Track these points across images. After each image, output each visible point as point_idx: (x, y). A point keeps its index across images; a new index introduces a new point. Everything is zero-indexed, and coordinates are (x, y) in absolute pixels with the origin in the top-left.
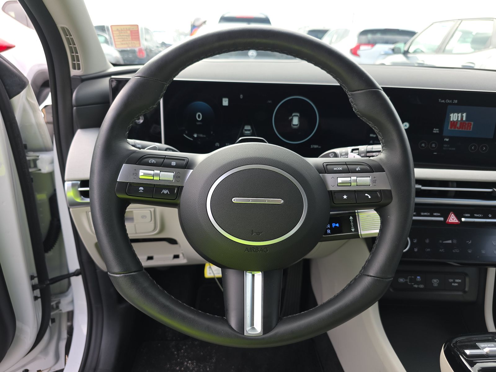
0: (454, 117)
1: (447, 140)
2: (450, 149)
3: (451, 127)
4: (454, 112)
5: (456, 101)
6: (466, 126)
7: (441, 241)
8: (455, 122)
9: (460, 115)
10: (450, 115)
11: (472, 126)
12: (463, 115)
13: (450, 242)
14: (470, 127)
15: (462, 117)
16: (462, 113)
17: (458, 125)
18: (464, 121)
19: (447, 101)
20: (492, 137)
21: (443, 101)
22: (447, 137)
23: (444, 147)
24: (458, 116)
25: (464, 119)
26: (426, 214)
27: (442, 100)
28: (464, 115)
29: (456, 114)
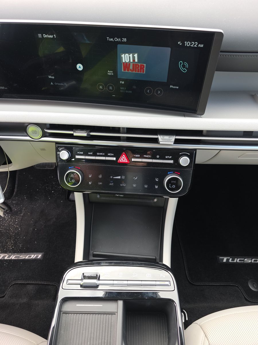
0: (126, 58)
1: (123, 83)
2: (127, 92)
3: (124, 70)
4: (125, 53)
5: (125, 40)
6: (139, 68)
7: (111, 177)
8: (127, 63)
9: (131, 55)
10: (122, 56)
11: (145, 69)
12: (134, 55)
13: (119, 177)
14: (143, 70)
15: (134, 57)
16: (133, 53)
17: (131, 67)
18: (136, 62)
19: (116, 39)
20: (166, 81)
21: (112, 39)
22: (123, 80)
23: (121, 90)
24: (130, 57)
25: (136, 61)
26: (101, 154)
27: (110, 38)
28: (136, 55)
29: (127, 55)
